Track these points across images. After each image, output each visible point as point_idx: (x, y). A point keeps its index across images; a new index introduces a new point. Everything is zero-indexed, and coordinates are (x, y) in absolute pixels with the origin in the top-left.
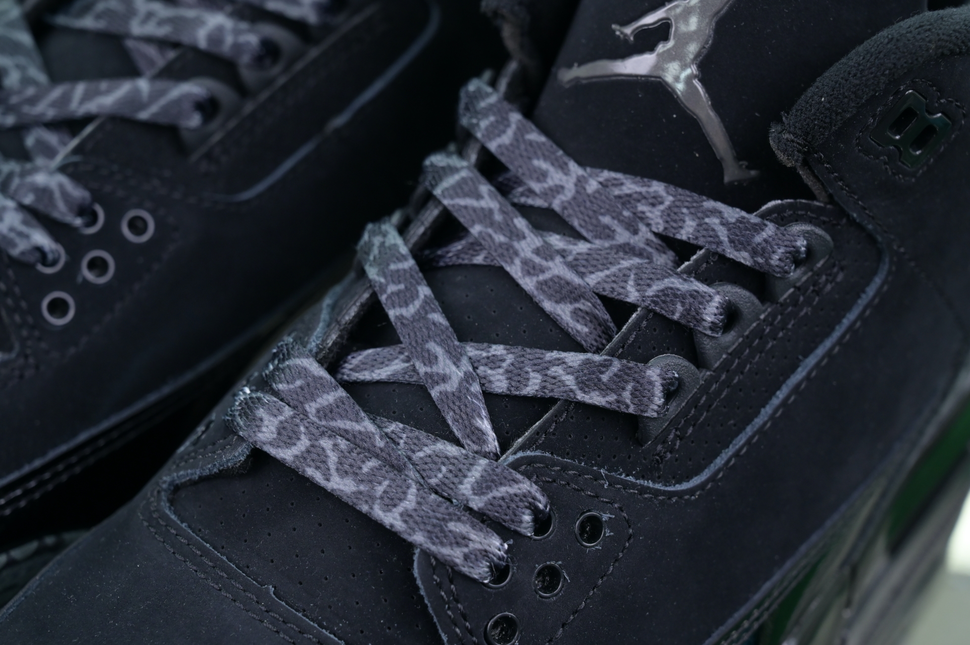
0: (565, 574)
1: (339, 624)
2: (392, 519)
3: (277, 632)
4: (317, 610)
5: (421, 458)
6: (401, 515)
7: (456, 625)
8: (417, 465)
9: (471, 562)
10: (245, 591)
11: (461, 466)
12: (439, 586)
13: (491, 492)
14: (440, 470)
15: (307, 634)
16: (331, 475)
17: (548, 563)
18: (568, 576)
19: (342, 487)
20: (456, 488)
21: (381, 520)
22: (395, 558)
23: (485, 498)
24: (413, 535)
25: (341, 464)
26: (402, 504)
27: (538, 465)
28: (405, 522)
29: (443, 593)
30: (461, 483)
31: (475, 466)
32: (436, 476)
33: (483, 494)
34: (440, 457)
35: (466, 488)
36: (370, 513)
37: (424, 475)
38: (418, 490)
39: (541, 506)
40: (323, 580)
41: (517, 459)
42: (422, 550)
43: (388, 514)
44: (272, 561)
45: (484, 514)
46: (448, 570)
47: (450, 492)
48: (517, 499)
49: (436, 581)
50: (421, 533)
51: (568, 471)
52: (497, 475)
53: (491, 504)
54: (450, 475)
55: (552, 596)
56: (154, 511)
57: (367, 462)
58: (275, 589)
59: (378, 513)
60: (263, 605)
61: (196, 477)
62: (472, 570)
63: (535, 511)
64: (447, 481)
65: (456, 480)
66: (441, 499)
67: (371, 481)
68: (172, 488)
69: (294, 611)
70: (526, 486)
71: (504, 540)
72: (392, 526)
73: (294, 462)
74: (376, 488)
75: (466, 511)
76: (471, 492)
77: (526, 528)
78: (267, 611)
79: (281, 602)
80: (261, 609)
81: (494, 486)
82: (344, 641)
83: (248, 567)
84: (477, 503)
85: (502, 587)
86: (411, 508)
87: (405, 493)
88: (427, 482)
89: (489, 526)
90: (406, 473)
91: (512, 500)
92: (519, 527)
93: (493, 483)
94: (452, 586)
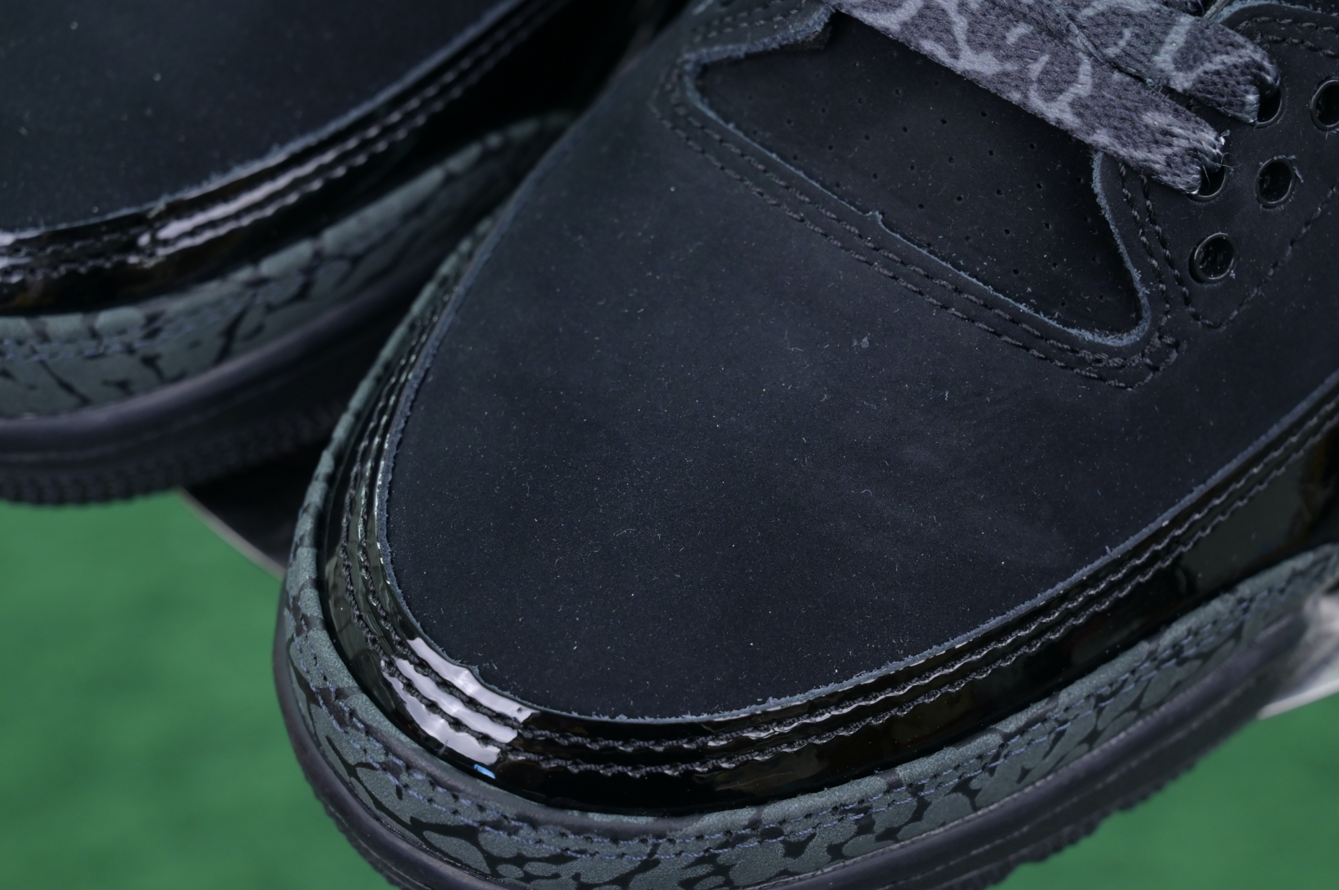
0: (1297, 172)
1: (982, 263)
2: (1058, 111)
3: (894, 278)
4: (949, 244)
5: (1090, 18)
6: (1072, 105)
7: (1152, 256)
8: (1085, 27)
9: (1177, 168)
10: (839, 221)
11: (1152, 27)
12: (1131, 203)
13: (1202, 64)
14: (1120, 35)
15: (938, 278)
16: (960, 50)
17: (1275, 158)
18: (1301, 173)
19: (978, 67)
20: (1149, 61)
21: (1042, 114)
22: (1059, 166)
23: (1193, 76)
24: (1093, 135)
25: (973, 32)
26: (1072, 89)
27: (1263, 19)
28: (1080, 115)
29: (1136, 213)
30: (1155, 52)
31: (1175, 28)
32: (1116, 44)
33: (1191, 68)
34: (1118, 15)
35: (1164, 59)
36: (1025, 104)
37: (1098, 42)
38: (1093, 67)
39: (1269, 78)
40: (955, 201)
41: (1236, 14)
42: (1106, 154)
43: (1053, 104)
44: (875, 176)
45: (1191, 97)
46: (1143, 181)
47: (1139, 66)
48: (1236, 72)
49: (1126, 196)
50: (1104, 130)
51: (1302, 23)
52: (1208, 39)
53: (1202, 82)
54: (1136, 42)
55: (1279, 204)
56: (678, 105)
57: (1013, 29)
58: (883, 216)
59: (1036, 102)
60: (869, 241)
61: (742, 54)
62: (1177, 179)
63: (1261, 85)
64: (1133, 52)
65: (1146, 49)
66: (1128, 79)
67: (1020, 57)
68: (699, 70)
69: (915, 247)
70: (1251, 52)
71: (1220, 132)
72: (1059, 121)
73: (902, 32)
74: (1030, 66)
75: (1166, 95)
76: (1172, 67)
77: (1248, 113)
78: (876, 249)
79: (894, 234)
80: (868, 247)
81: (1205, 57)
82: (992, 286)
83: (838, 185)
84: (1182, 82)
85: (1214, 198)
86: (1086, 95)
87: (1074, 72)
88: (1101, 52)
89: (1198, 113)
90: (1071, 41)
91: (1230, 75)
92: (1240, 112)
93: (1205, 51)
94: (1148, 203)
